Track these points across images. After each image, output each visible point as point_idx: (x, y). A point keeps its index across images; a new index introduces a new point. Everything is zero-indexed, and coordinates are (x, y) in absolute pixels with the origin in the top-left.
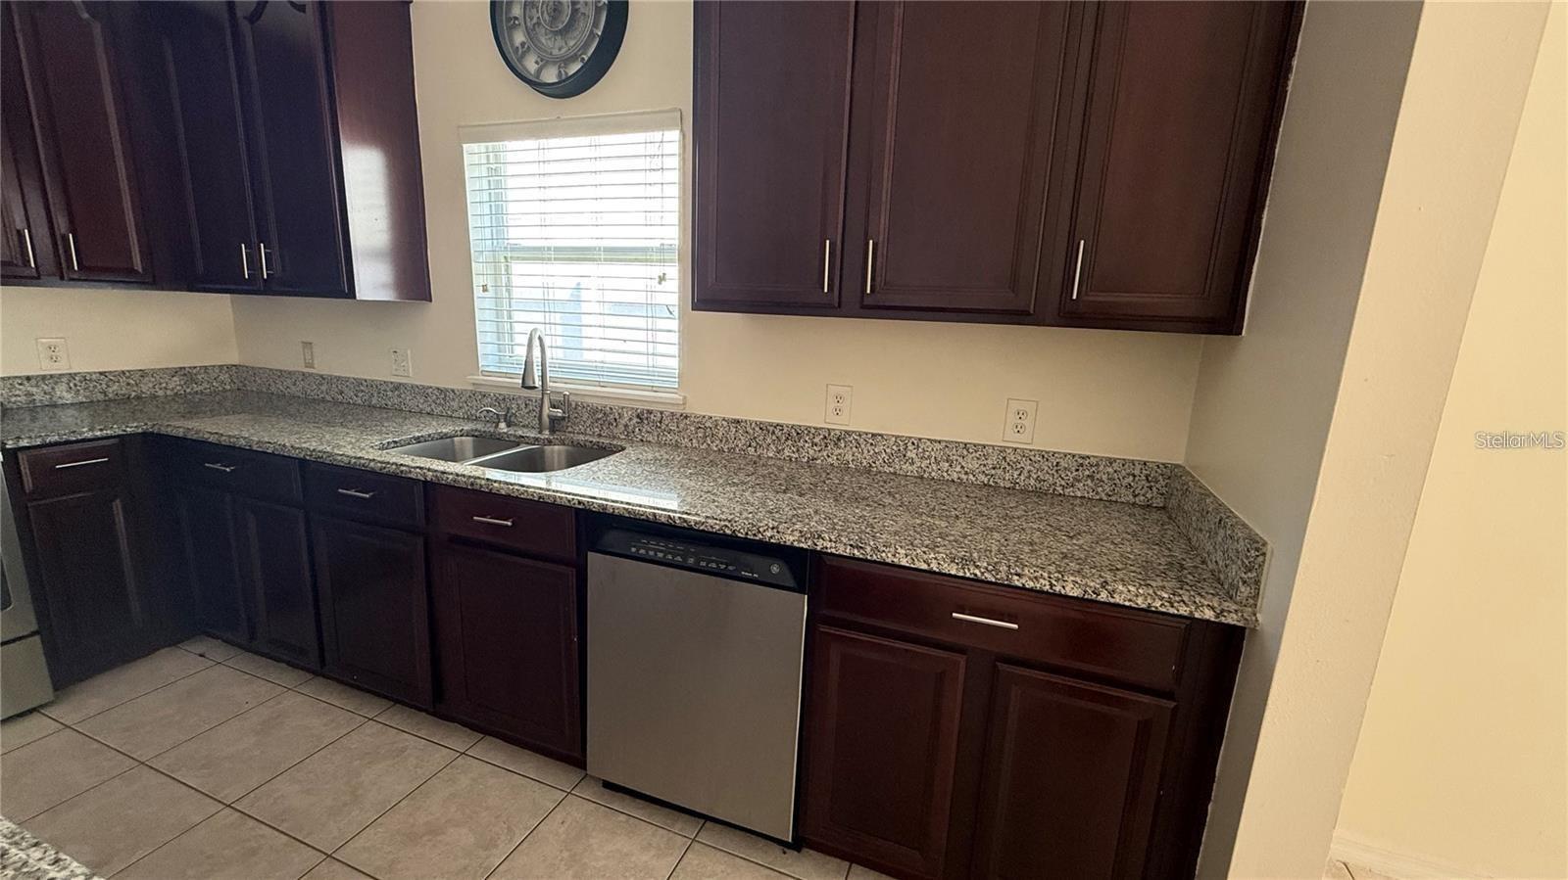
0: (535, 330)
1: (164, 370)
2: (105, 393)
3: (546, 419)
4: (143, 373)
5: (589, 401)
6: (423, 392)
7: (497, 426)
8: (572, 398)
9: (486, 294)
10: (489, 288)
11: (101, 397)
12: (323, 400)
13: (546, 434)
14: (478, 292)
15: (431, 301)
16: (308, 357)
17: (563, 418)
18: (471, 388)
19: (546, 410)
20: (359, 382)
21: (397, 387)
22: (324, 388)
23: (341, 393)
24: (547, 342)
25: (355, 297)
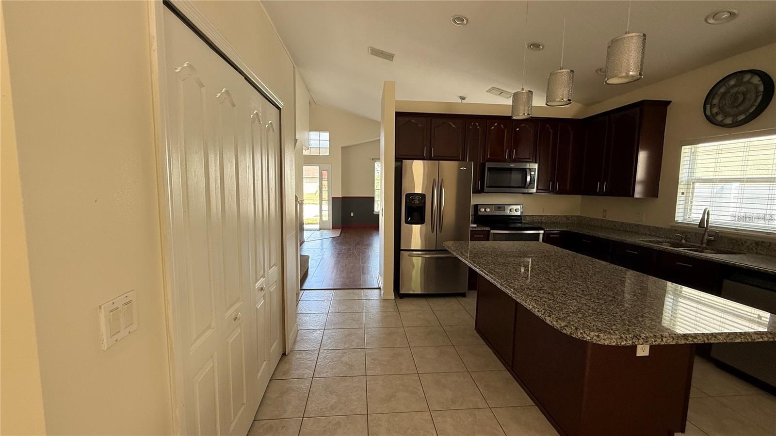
0: (707, 208)
1: (562, 216)
2: (550, 221)
3: (705, 240)
4: (559, 216)
5: (729, 236)
6: (649, 227)
7: (681, 241)
8: (719, 234)
9: (683, 195)
10: (685, 193)
11: (549, 222)
12: (608, 228)
13: (705, 245)
14: (679, 194)
15: (657, 197)
16: (604, 214)
17: (714, 241)
18: (670, 227)
19: (706, 237)
20: (623, 223)
21: (638, 225)
22: (608, 224)
23: (615, 226)
24: (710, 213)
25: (634, 196)
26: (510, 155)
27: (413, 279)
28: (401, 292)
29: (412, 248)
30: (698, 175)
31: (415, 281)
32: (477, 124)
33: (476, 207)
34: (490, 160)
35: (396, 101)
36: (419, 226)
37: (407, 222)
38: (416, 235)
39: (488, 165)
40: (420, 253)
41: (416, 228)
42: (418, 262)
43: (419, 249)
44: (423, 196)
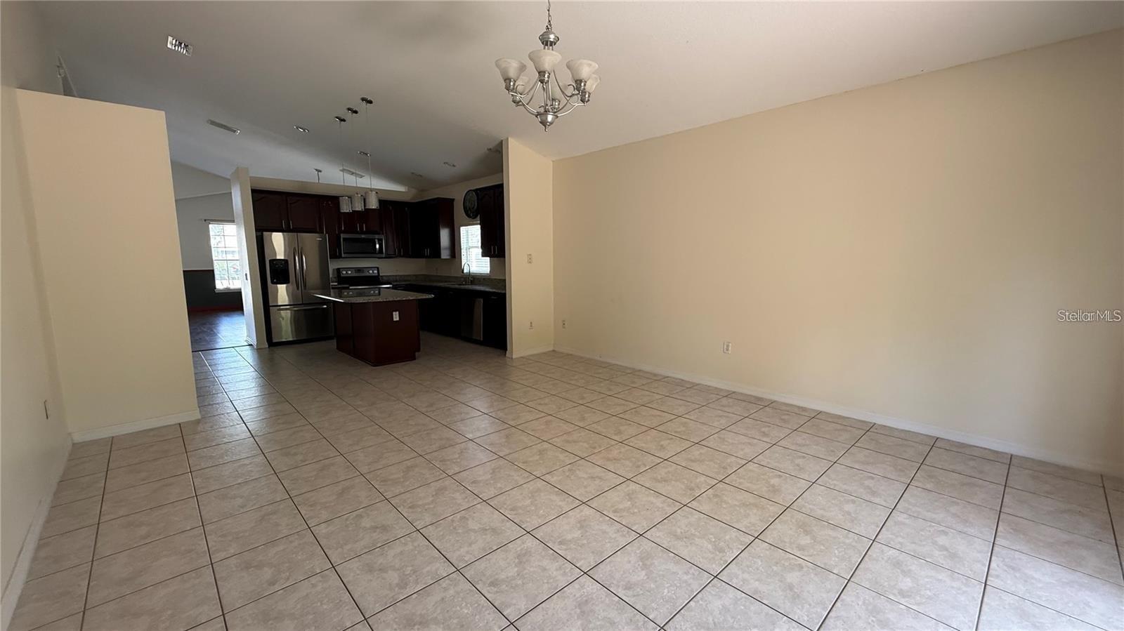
1: (413, 275)
15: (455, 258)
20: (445, 276)
23: (441, 279)
25: (440, 257)
26: (361, 228)
27: (284, 329)
28: (274, 341)
29: (279, 304)
30: (470, 245)
31: (286, 330)
32: (330, 203)
33: (338, 270)
34: (344, 232)
35: (251, 177)
36: (284, 286)
37: (273, 283)
38: (282, 293)
39: (342, 236)
40: (288, 307)
41: (282, 288)
42: (286, 315)
43: (287, 304)
44: (285, 261)
